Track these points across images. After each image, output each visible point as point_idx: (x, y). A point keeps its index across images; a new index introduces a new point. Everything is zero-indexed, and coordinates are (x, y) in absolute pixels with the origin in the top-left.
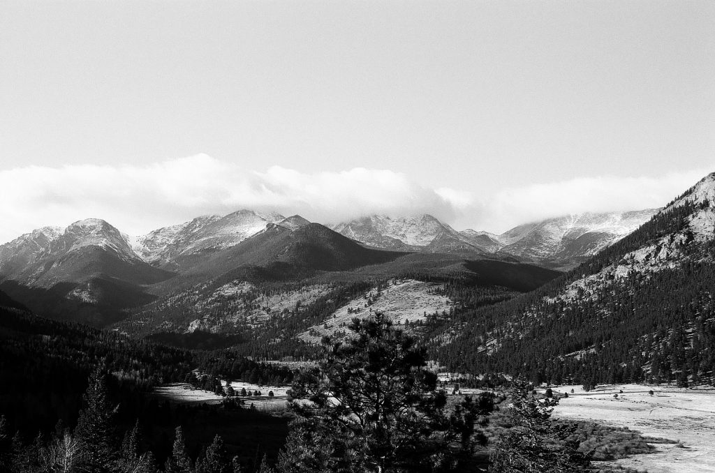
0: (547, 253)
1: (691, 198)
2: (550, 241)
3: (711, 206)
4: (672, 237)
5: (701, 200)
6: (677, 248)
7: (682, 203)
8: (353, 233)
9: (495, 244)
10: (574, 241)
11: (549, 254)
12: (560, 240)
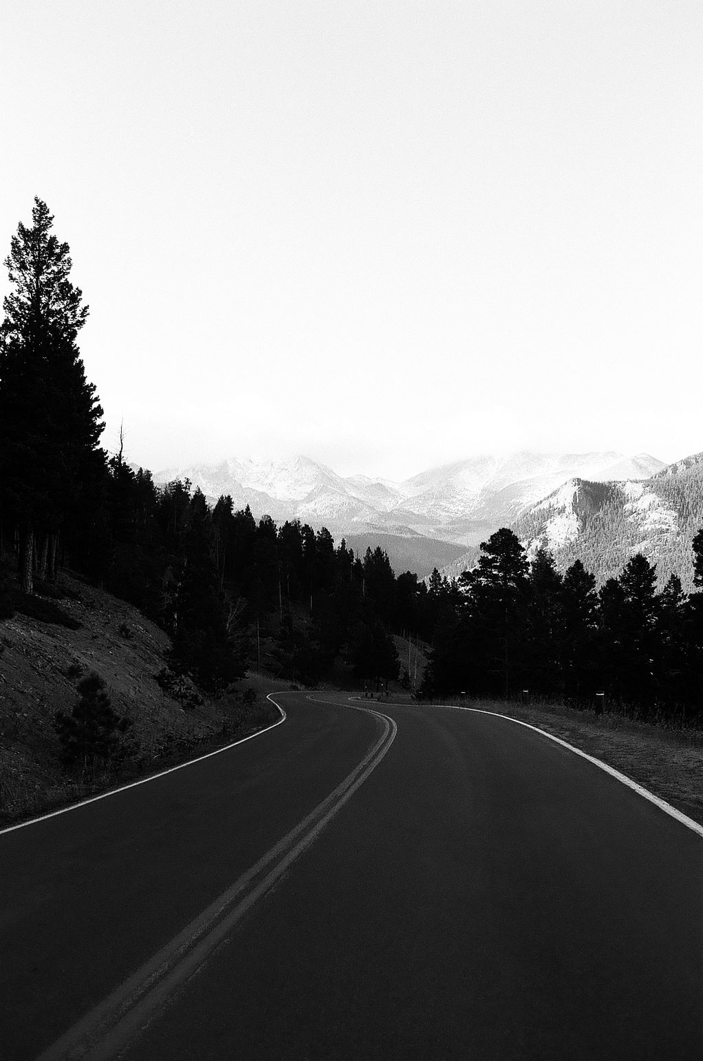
0: (462, 509)
1: (553, 501)
2: (466, 492)
3: (566, 512)
4: (530, 542)
5: (560, 506)
6: (532, 554)
7: (545, 505)
8: (204, 482)
9: (394, 496)
10: (496, 493)
11: (464, 511)
12: (479, 492)
